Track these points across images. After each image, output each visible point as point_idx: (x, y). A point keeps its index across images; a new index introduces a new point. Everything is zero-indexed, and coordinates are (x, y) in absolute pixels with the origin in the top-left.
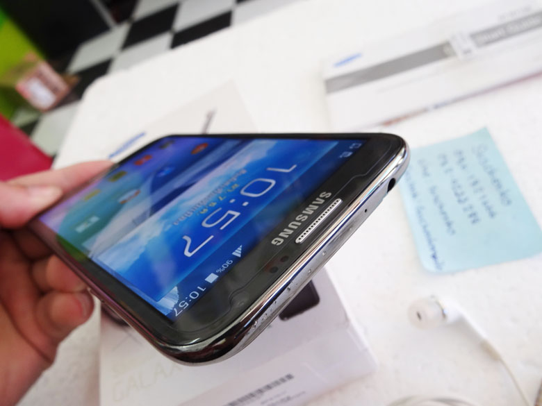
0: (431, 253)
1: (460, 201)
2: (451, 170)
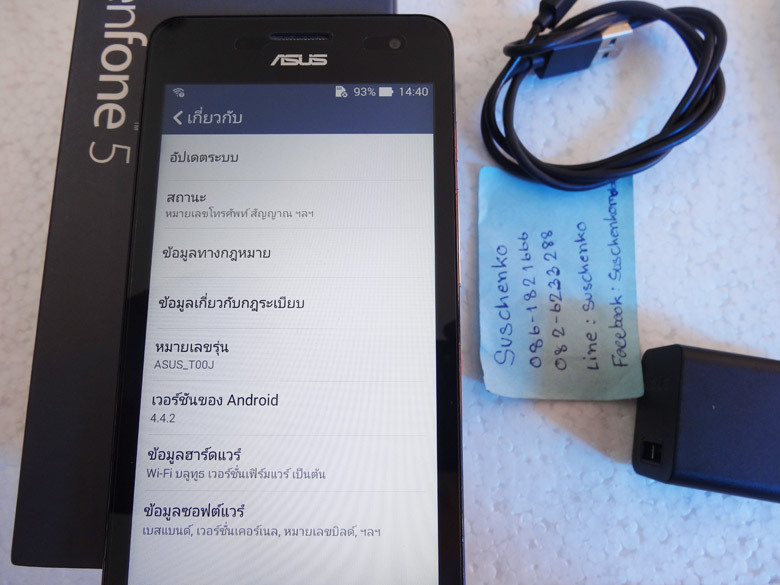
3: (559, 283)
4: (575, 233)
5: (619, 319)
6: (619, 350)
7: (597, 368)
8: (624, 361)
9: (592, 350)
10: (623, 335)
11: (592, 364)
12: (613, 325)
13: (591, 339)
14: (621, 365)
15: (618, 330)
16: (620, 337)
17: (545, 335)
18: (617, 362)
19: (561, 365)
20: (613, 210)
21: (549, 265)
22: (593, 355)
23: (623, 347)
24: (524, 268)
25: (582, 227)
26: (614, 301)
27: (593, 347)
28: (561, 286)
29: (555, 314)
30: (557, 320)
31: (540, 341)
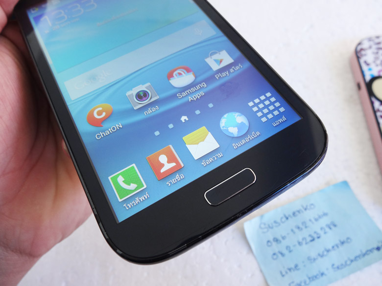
0: (376, 252)
1: (319, 238)
2: (288, 248)
3: (313, 240)
4: (343, 239)
7: (283, 276)
9: (290, 270)
10: (307, 283)
11: (284, 273)
12: (310, 276)
13: (295, 267)
15: (308, 281)
16: (305, 282)
17: (285, 243)
19: (275, 257)
20: (368, 252)
21: (319, 231)
22: (288, 271)
24: (310, 220)
25: (349, 240)
26: (321, 272)
27: (292, 270)
28: (313, 242)
29: (297, 244)
30: (295, 246)
31: (280, 242)
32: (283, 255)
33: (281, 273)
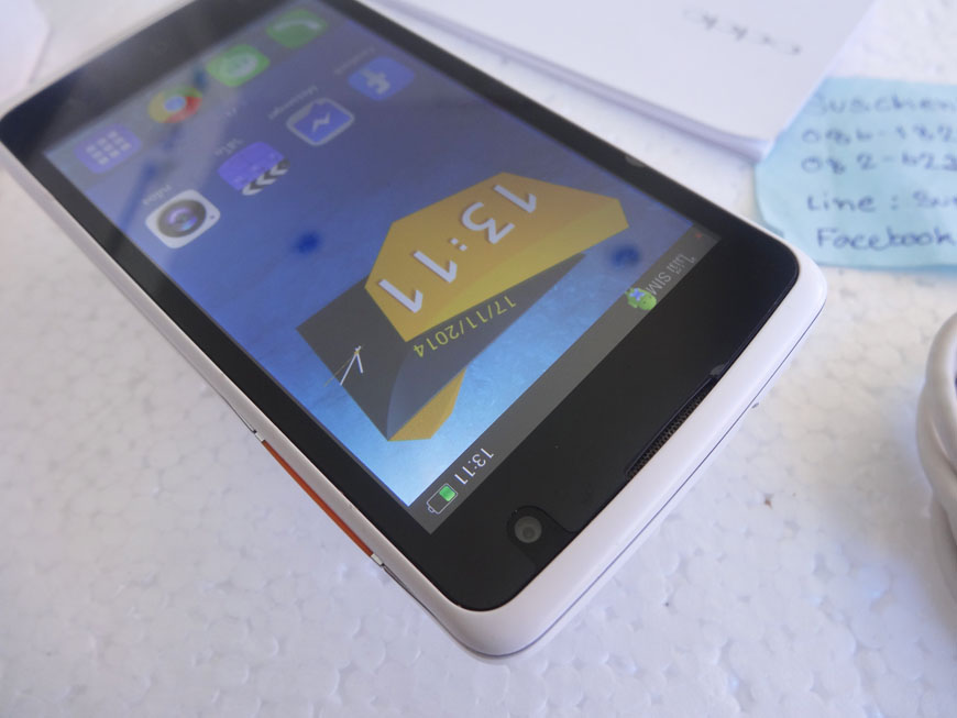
5: (909, 240)
6: (846, 240)
7: (812, 208)
8: (828, 244)
9: (841, 205)
10: (879, 245)
11: (818, 202)
12: (895, 232)
13: (861, 204)
14: (820, 238)
15: (884, 240)
16: (872, 243)
17: (858, 147)
18: (825, 234)
19: (810, 165)
22: (833, 207)
23: (853, 244)
26: (942, 233)
27: (847, 207)
29: (898, 157)
30: (887, 159)
31: (848, 141)
32: (837, 167)
33: (810, 201)
